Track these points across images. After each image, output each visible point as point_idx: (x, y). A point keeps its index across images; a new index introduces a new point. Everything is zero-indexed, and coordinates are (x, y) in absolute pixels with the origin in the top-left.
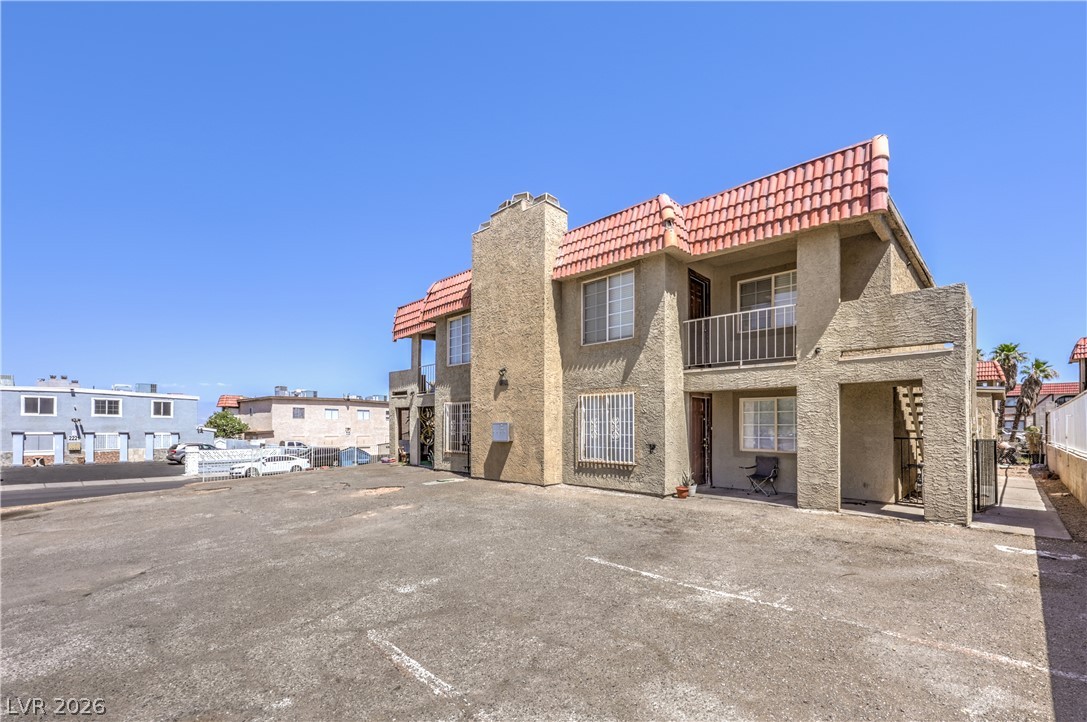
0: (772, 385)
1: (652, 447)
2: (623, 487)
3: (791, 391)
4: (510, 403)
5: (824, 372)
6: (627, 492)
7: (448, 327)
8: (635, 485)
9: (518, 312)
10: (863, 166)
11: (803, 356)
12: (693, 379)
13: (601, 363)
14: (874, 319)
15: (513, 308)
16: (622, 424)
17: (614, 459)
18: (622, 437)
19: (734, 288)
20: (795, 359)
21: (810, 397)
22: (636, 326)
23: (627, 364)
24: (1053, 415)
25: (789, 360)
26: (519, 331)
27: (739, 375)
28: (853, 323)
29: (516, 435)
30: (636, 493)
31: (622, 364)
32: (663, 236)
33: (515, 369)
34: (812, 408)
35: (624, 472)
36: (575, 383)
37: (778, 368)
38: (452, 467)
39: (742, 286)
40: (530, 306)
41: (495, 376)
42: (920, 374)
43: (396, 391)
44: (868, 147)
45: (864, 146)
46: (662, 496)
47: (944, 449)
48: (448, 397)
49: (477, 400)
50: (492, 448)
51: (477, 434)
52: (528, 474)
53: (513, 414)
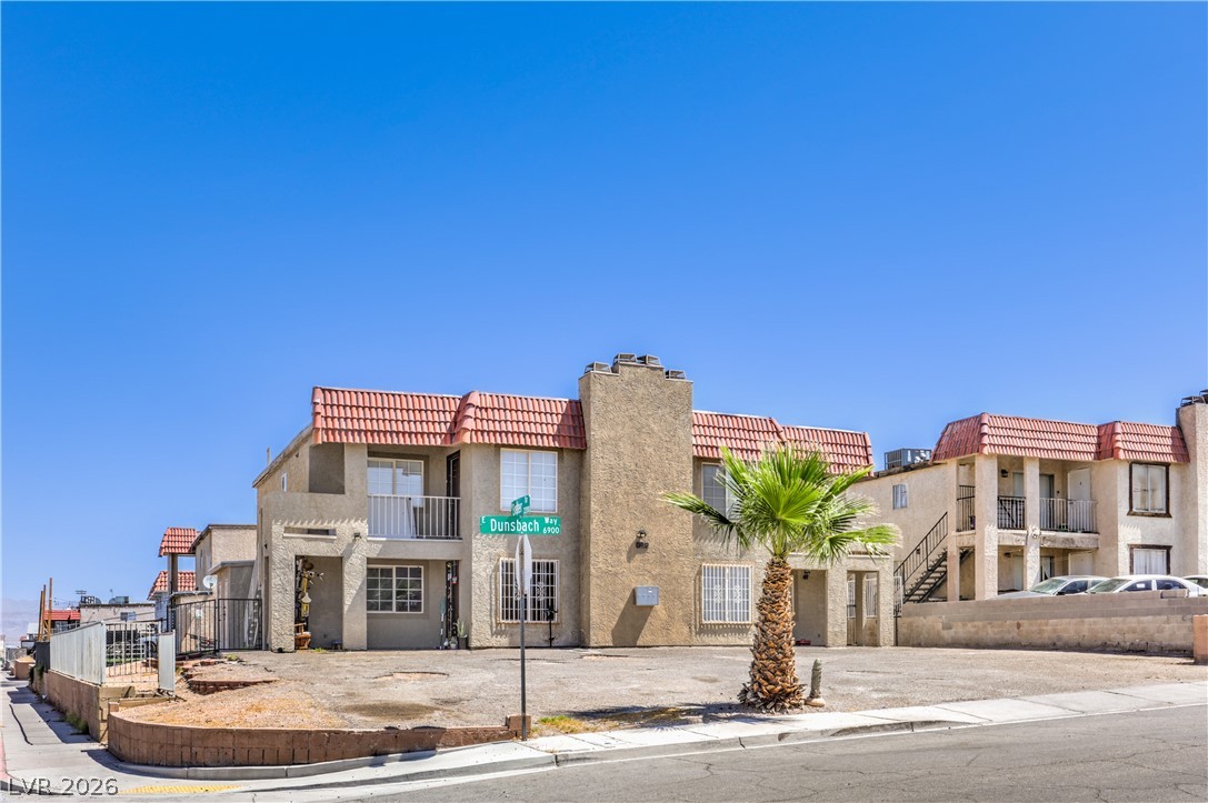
7: (502, 458)
9: (661, 477)
10: (862, 447)
15: (655, 472)
16: (742, 591)
17: (734, 620)
18: (742, 602)
21: (834, 577)
29: (657, 599)
33: (655, 533)
34: (836, 584)
35: (743, 629)
36: (695, 552)
38: (511, 642)
40: (675, 475)
41: (630, 537)
42: (878, 568)
47: (886, 608)
49: (601, 559)
50: (623, 613)
51: (601, 598)
52: (674, 636)
53: (654, 578)
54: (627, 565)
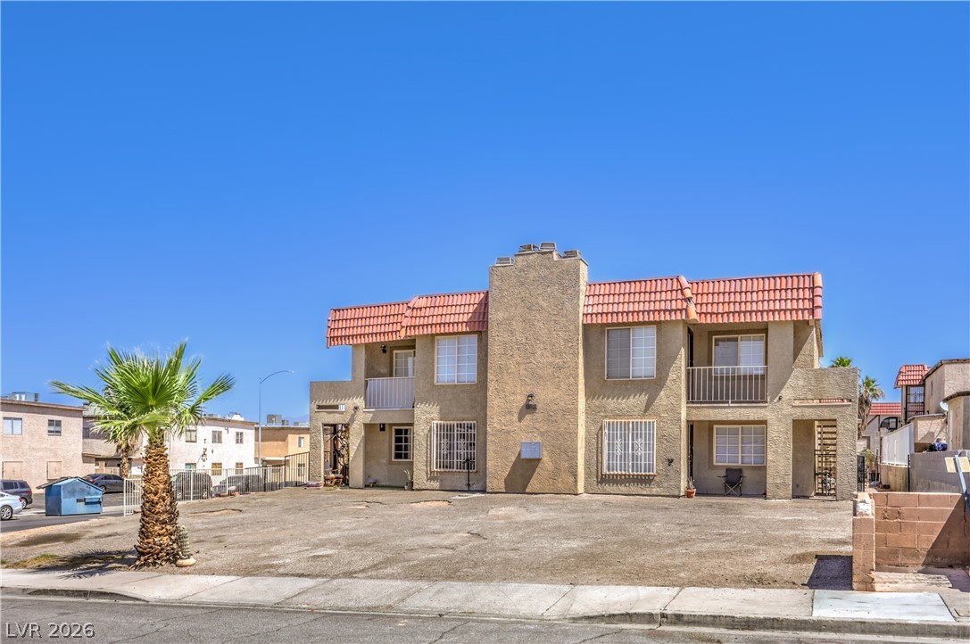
0: (751, 418)
1: (671, 461)
2: (645, 493)
3: (764, 422)
4: (537, 425)
5: (784, 412)
6: (648, 495)
7: (436, 344)
8: (655, 490)
9: (549, 347)
10: (809, 289)
11: (772, 400)
12: (694, 411)
13: (626, 395)
14: (813, 382)
15: (544, 343)
16: (645, 444)
17: (637, 471)
18: (645, 454)
19: (710, 340)
20: (766, 402)
21: (776, 427)
22: (657, 369)
23: (649, 398)
24: (885, 439)
25: (762, 402)
26: (551, 364)
27: (729, 411)
28: (801, 383)
29: (545, 453)
30: (656, 496)
31: (644, 398)
32: (686, 310)
33: (543, 396)
34: (777, 435)
35: (646, 480)
36: (598, 409)
37: (755, 407)
38: (441, 486)
39: (716, 339)
40: (562, 343)
41: (521, 400)
42: (835, 417)
43: (320, 403)
44: (812, 278)
45: (809, 276)
46: (679, 497)
47: (846, 459)
48: (436, 415)
49: (496, 419)
50: (515, 464)
51: (495, 452)
52: (560, 485)
53: (542, 434)
54: (518, 424)
